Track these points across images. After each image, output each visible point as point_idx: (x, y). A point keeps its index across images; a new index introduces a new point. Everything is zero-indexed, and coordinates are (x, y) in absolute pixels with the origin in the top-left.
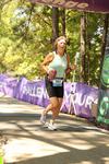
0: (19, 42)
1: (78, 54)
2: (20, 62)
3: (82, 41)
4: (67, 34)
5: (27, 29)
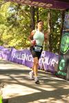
0: (11, 27)
3: (49, 27)
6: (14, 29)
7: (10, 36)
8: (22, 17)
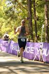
0: (9, 20)
1: (43, 25)
2: (10, 31)
3: (46, 18)
4: (37, 14)
5: (13, 12)
6: (12, 22)
7: (8, 29)
8: (19, 9)
